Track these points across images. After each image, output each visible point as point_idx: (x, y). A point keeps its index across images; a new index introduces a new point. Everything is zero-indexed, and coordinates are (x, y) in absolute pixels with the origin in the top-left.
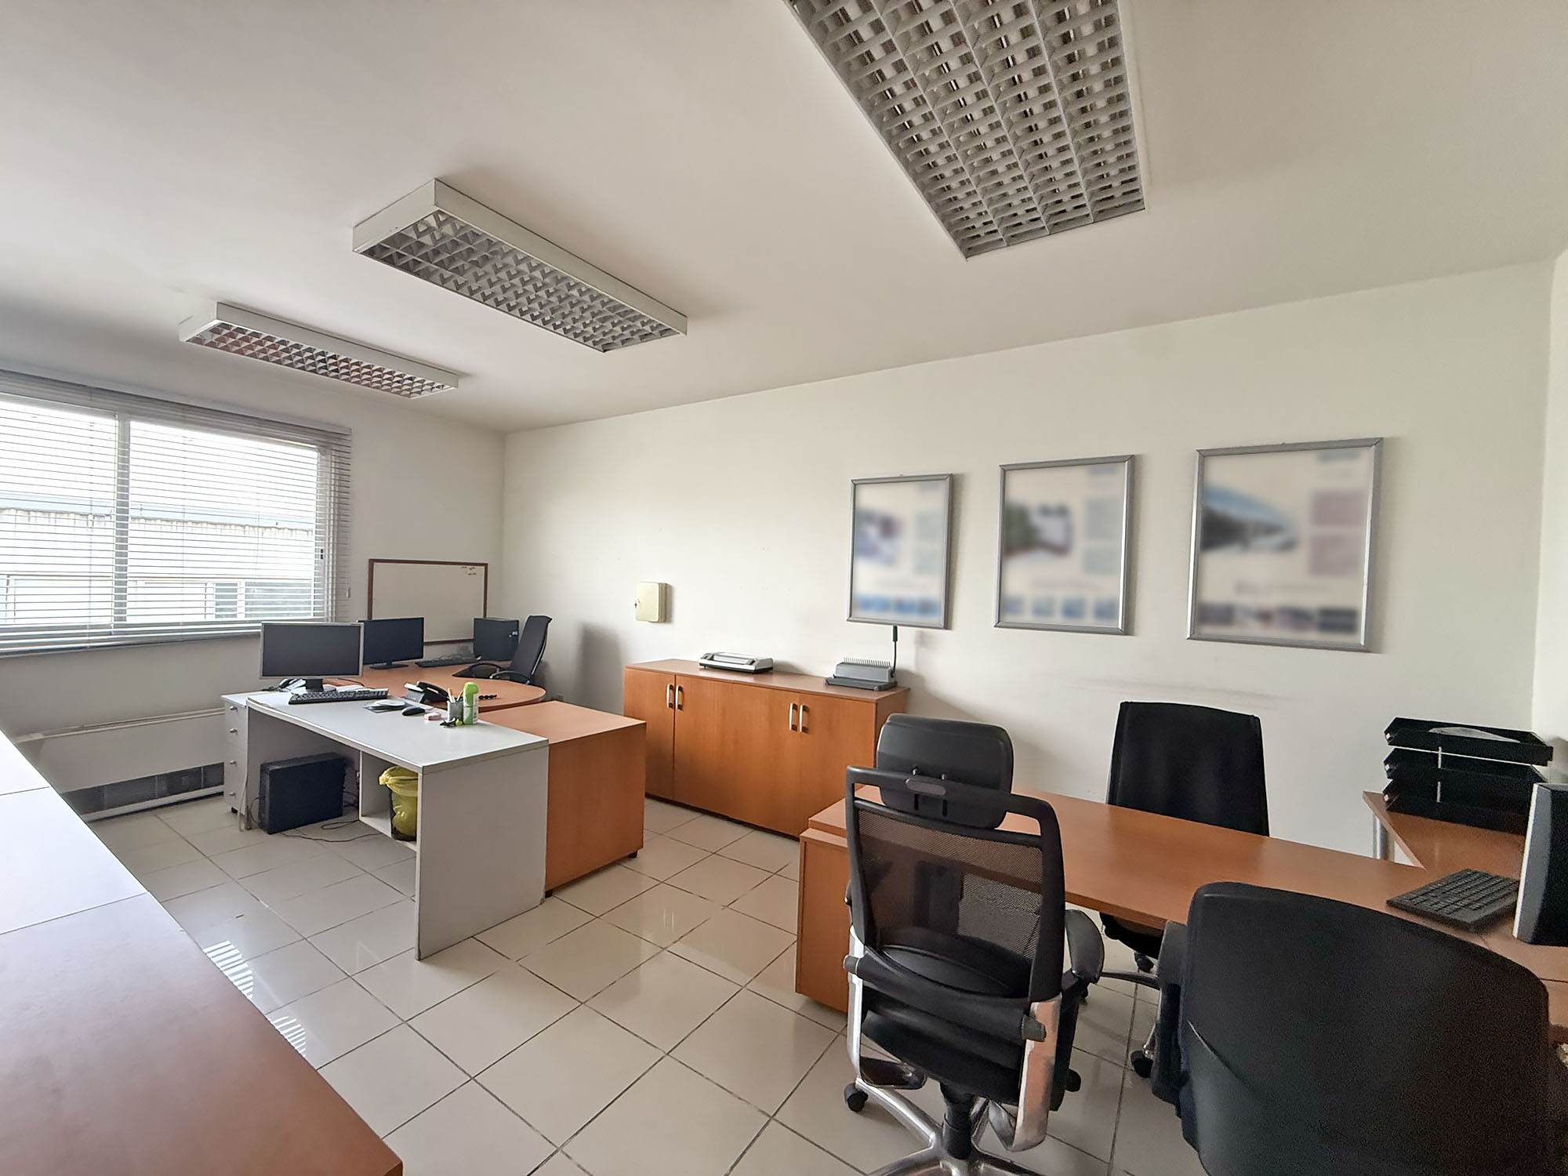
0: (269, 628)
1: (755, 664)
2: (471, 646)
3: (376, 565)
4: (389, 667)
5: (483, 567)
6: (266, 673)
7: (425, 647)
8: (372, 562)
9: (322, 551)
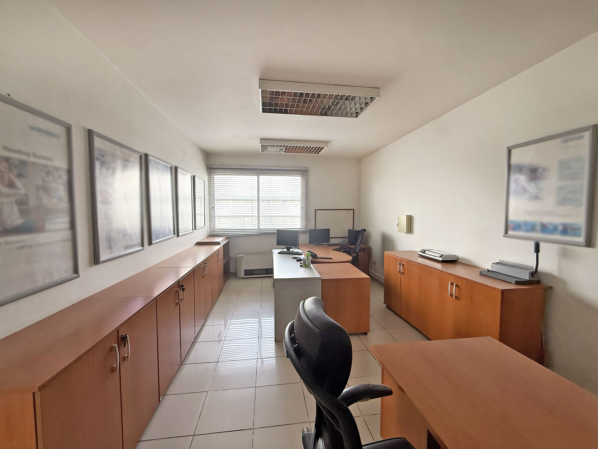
0: (278, 231)
1: (442, 257)
2: (347, 240)
3: (317, 211)
4: (319, 244)
5: (353, 211)
6: (277, 244)
7: (330, 239)
8: (316, 210)
9: (302, 207)
